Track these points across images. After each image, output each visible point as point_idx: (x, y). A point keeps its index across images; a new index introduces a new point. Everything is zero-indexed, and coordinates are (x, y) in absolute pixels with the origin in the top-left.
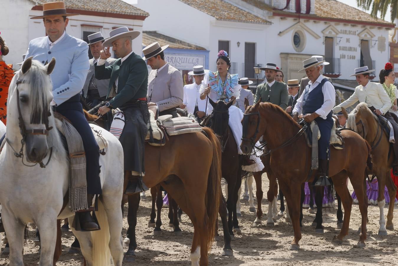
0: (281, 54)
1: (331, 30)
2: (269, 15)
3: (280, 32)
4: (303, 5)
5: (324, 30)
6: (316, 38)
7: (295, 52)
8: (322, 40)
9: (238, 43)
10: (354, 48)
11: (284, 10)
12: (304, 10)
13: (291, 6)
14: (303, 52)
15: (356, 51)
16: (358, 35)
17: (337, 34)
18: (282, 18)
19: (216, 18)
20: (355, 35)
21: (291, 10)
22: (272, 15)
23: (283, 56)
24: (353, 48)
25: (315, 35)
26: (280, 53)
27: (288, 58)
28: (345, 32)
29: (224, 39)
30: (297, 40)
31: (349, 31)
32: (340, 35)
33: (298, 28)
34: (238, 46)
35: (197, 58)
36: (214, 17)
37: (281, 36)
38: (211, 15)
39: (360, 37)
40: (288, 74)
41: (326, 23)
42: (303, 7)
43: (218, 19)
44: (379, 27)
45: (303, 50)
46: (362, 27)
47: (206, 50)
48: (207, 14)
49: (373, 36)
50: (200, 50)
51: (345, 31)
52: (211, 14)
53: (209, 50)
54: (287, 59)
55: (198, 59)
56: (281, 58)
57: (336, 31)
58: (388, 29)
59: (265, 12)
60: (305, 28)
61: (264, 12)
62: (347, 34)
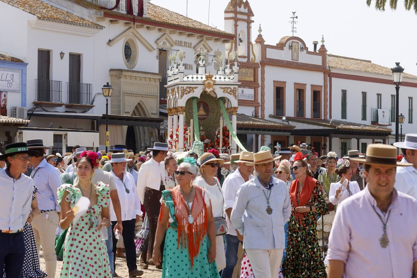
0: (111, 70)
1: (165, 40)
2: (98, 16)
3: (110, 41)
4: (135, 4)
5: (158, 39)
6: (150, 50)
7: (127, 69)
8: (156, 53)
9: (62, 54)
10: (190, 65)
11: (114, 10)
12: (136, 12)
13: (121, 4)
14: (135, 69)
15: (192, 69)
16: (194, 48)
17: (172, 46)
18: (111, 21)
19: (38, 17)
20: (191, 47)
21: (121, 10)
22: (102, 16)
23: (114, 73)
24: (188, 66)
25: (149, 46)
26: (109, 69)
27: (122, 76)
28: (180, 44)
29: (45, 47)
30: (128, 52)
31: (185, 42)
32: (175, 47)
33: (129, 35)
34: (62, 58)
35: (12, 73)
36: (34, 15)
37: (110, 46)
38: (29, 13)
39: (195, 50)
40: (122, 98)
41: (160, 30)
42: (135, 6)
43: (39, 18)
44: (216, 38)
45: (135, 66)
46: (198, 37)
47: (23, 62)
48: (24, 10)
49: (210, 50)
50: (16, 62)
51: (180, 41)
52: (29, 11)
53: (27, 63)
54: (120, 78)
55: (13, 75)
56: (111, 75)
57: (171, 42)
58: (225, 41)
59: (93, 11)
60: (138, 35)
61: (91, 11)
62: (182, 46)
